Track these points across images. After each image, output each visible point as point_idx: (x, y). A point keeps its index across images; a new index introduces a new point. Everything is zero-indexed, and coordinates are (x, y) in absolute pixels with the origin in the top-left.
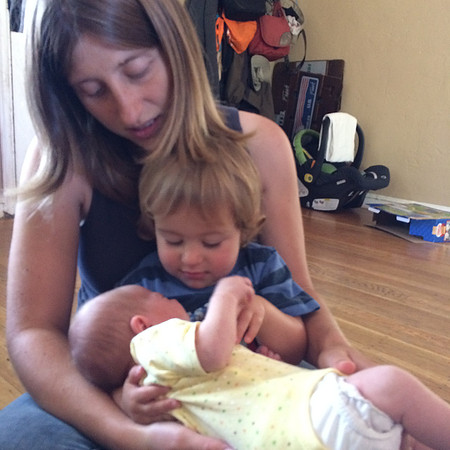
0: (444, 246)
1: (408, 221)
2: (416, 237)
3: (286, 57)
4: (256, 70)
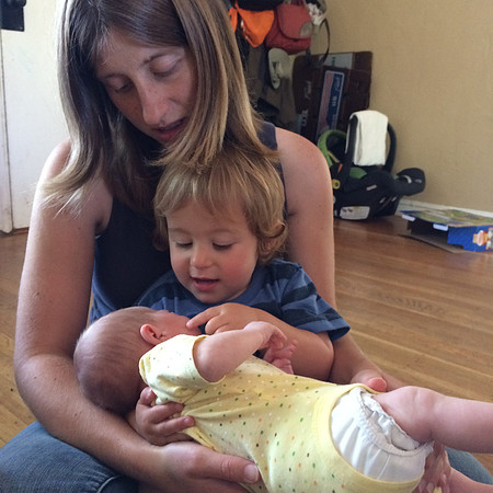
2: (455, 246)
3: (308, 50)
4: (275, 65)
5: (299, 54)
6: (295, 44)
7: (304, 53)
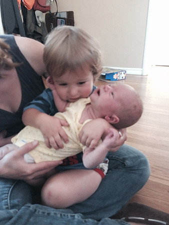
0: (118, 82)
1: (105, 74)
2: (108, 80)
3: (50, 11)
4: (38, 17)
5: (47, 13)
6: (45, 9)
7: (48, 12)
